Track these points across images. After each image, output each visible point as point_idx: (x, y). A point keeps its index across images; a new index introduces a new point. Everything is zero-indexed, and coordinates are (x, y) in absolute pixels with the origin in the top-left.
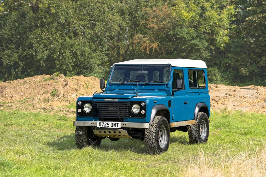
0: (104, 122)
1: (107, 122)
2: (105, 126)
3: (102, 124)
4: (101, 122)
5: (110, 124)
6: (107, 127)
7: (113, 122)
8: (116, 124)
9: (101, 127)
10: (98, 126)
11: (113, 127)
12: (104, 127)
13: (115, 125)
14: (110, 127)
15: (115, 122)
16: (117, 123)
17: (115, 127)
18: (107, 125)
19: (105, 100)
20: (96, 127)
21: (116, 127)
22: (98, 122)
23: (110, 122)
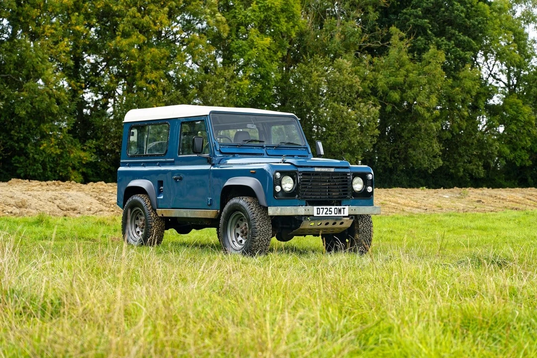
0: (325, 207)
1: (329, 207)
2: (326, 214)
3: (321, 210)
4: (320, 207)
5: (333, 210)
6: (329, 215)
7: (337, 207)
8: (342, 210)
9: (320, 215)
10: (315, 215)
11: (338, 215)
12: (324, 215)
13: (340, 211)
14: (333, 214)
15: (340, 207)
16: (344, 208)
17: (340, 215)
18: (328, 212)
19: (317, 169)
20: (313, 216)
21: (342, 215)
22: (315, 208)
23: (333, 207)
